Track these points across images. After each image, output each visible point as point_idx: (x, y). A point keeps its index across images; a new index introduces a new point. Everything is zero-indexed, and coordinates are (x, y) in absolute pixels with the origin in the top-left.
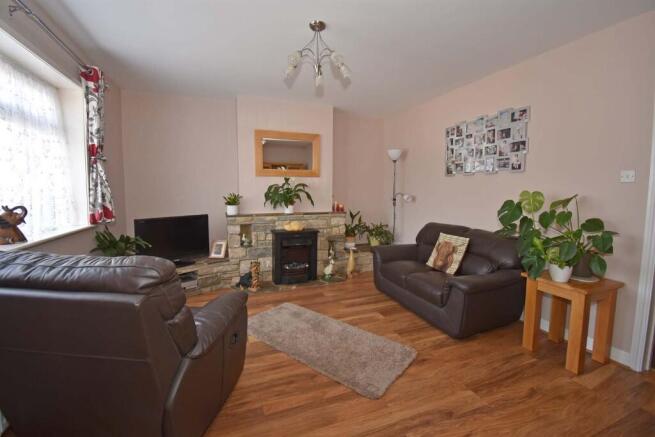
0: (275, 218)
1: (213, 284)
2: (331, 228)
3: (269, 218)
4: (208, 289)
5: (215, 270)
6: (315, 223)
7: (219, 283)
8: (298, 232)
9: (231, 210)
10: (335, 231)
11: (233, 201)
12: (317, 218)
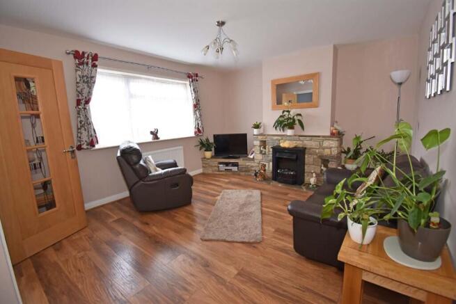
0: (279, 138)
1: (246, 171)
2: (324, 149)
3: (275, 138)
4: (243, 173)
5: (247, 164)
6: (308, 143)
7: (249, 171)
8: (288, 149)
9: (256, 131)
10: (327, 152)
11: (257, 127)
12: (311, 140)
